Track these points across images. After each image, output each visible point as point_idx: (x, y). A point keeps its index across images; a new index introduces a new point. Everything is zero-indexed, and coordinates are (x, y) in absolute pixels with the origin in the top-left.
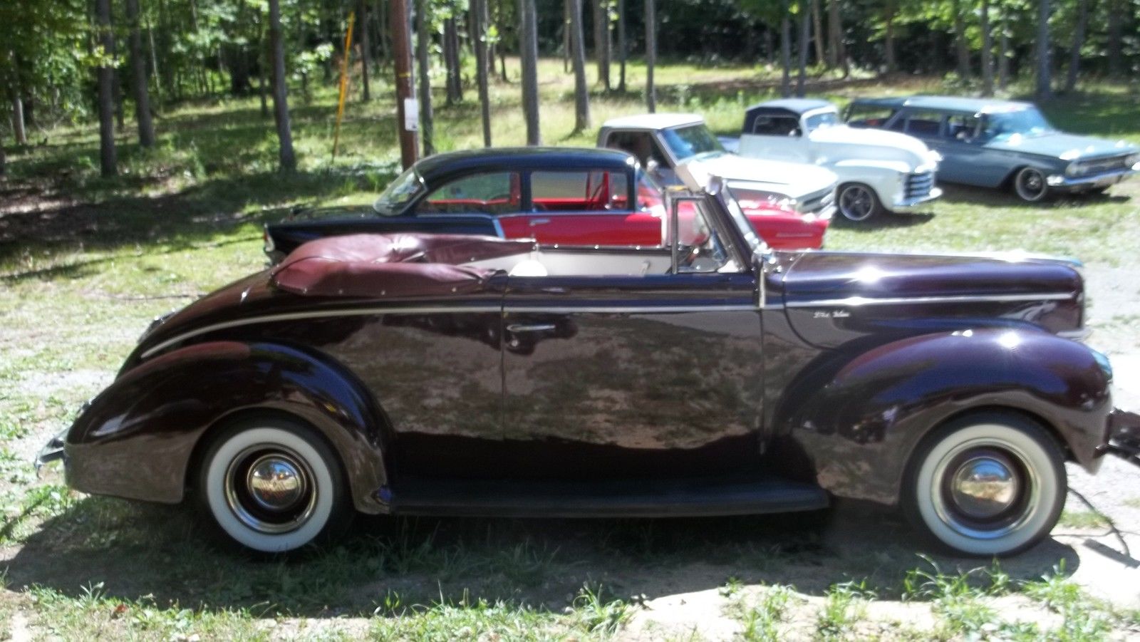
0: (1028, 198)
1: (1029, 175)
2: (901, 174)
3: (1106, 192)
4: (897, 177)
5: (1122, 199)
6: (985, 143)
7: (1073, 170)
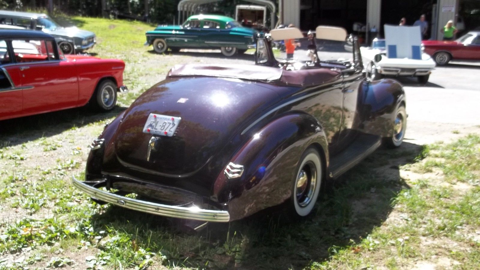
7: (85, 42)
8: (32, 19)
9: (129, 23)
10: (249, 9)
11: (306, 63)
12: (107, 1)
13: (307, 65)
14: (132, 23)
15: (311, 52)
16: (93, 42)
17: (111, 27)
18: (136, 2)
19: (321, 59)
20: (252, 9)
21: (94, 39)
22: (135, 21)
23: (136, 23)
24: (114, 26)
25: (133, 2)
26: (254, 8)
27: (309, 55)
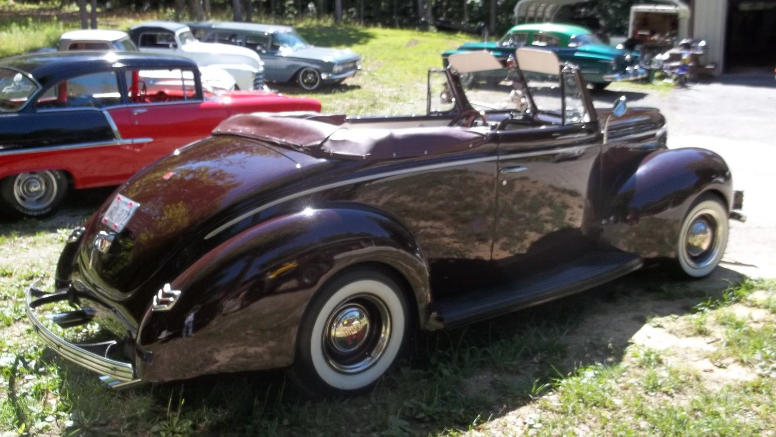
0: (307, 88)
1: (307, 73)
2: (253, 73)
3: (343, 83)
4: (251, 75)
5: (353, 87)
6: (276, 53)
7: (336, 69)
8: (266, 34)
9: (447, 36)
10: (653, 11)
11: (511, 113)
12: (424, 3)
13: (512, 116)
14: (452, 36)
15: (516, 94)
16: (355, 67)
17: (410, 44)
18: (478, 4)
19: (540, 107)
20: (658, 11)
21: (357, 63)
22: (459, 35)
23: (458, 37)
24: (416, 42)
25: (473, 2)
26: (663, 10)
27: (513, 100)
